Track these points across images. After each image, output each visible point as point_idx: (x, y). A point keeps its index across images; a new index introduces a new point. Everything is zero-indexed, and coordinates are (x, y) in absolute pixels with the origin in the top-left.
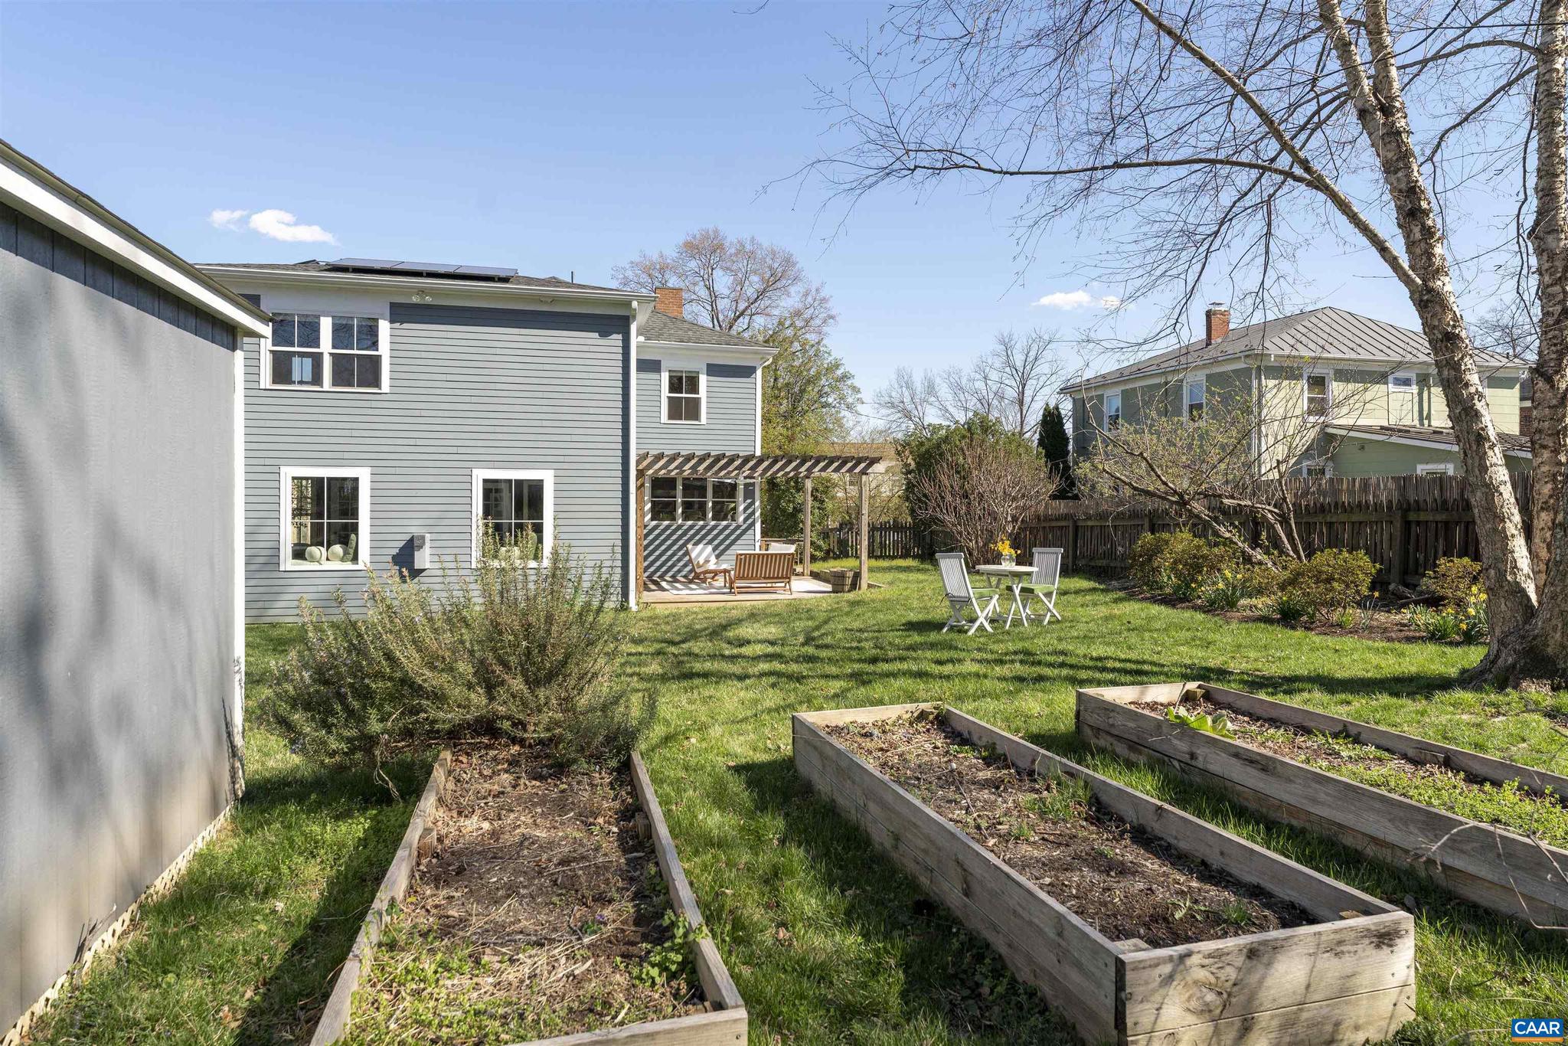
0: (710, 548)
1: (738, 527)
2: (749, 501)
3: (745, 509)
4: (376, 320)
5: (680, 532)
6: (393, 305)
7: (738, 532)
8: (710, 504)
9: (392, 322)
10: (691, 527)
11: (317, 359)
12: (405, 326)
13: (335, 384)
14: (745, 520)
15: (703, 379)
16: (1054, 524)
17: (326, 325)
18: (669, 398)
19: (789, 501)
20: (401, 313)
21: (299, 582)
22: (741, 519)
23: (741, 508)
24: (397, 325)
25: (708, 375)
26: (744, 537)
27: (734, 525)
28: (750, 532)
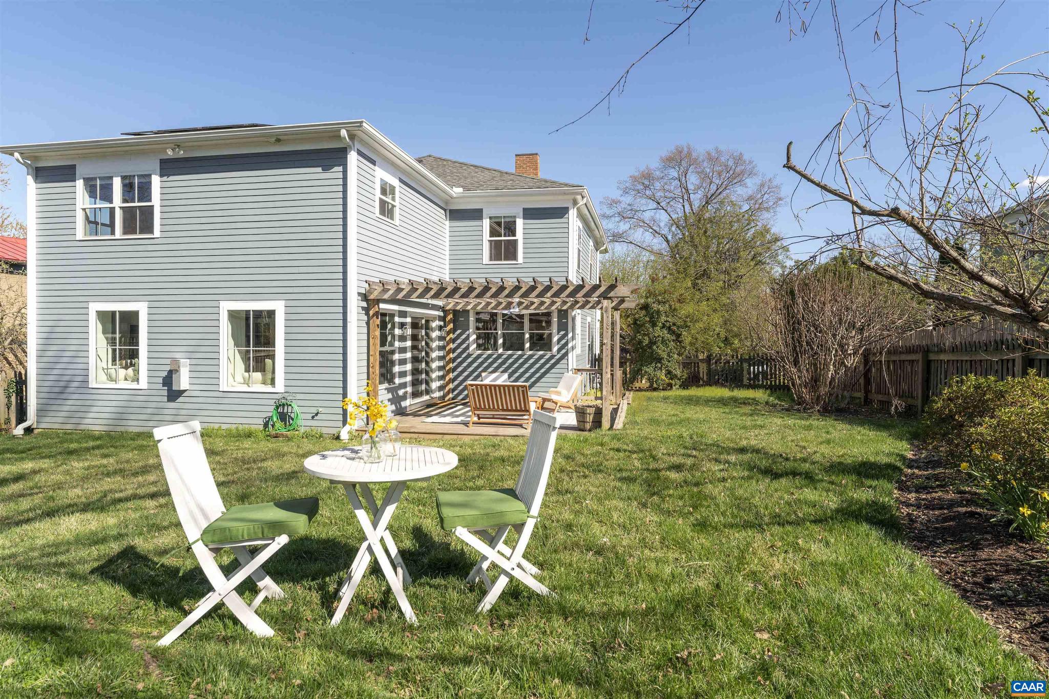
0: (506, 376)
1: (553, 357)
2: (562, 333)
3: (559, 341)
4: (149, 176)
5: (500, 361)
6: (163, 162)
7: (553, 361)
8: (527, 336)
9: (161, 176)
10: (510, 356)
11: (112, 211)
12: (171, 178)
13: (125, 233)
14: (559, 350)
15: (520, 223)
16: (903, 357)
17: (117, 183)
18: (490, 241)
19: (645, 335)
20: (169, 167)
21: (105, 397)
22: (555, 349)
23: (555, 339)
24: (165, 178)
25: (524, 218)
26: (558, 366)
27: (549, 355)
28: (564, 361)
